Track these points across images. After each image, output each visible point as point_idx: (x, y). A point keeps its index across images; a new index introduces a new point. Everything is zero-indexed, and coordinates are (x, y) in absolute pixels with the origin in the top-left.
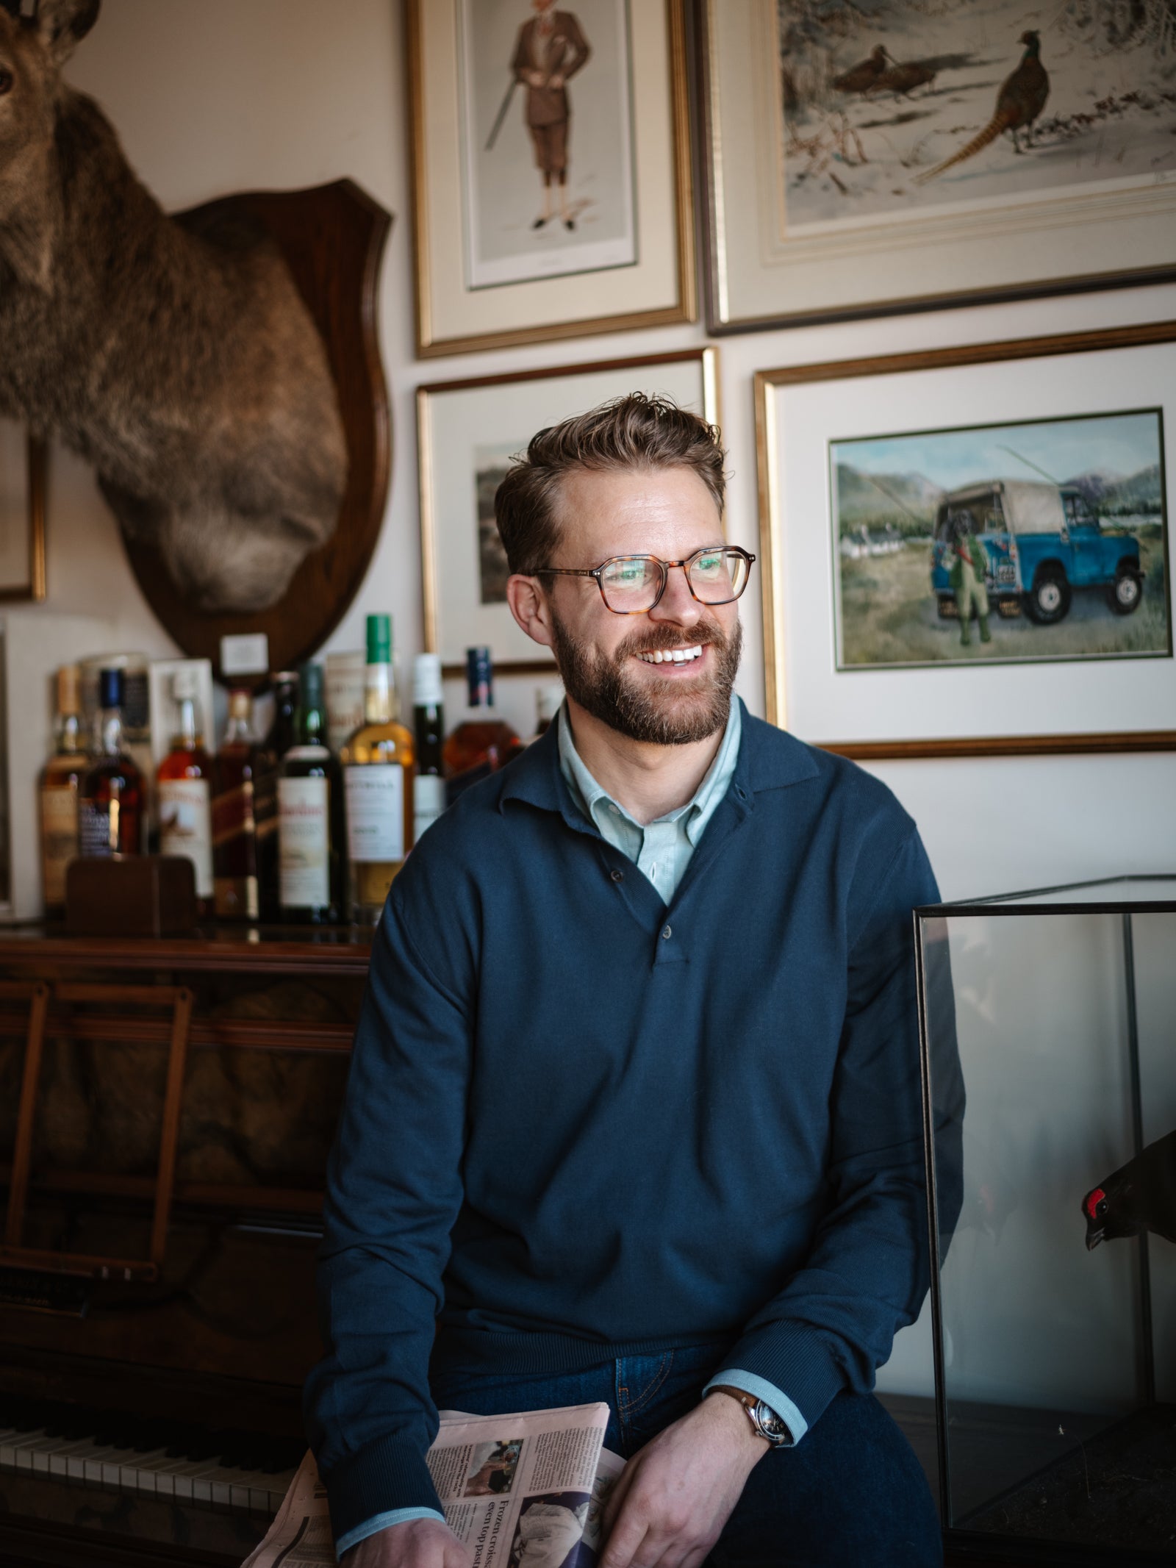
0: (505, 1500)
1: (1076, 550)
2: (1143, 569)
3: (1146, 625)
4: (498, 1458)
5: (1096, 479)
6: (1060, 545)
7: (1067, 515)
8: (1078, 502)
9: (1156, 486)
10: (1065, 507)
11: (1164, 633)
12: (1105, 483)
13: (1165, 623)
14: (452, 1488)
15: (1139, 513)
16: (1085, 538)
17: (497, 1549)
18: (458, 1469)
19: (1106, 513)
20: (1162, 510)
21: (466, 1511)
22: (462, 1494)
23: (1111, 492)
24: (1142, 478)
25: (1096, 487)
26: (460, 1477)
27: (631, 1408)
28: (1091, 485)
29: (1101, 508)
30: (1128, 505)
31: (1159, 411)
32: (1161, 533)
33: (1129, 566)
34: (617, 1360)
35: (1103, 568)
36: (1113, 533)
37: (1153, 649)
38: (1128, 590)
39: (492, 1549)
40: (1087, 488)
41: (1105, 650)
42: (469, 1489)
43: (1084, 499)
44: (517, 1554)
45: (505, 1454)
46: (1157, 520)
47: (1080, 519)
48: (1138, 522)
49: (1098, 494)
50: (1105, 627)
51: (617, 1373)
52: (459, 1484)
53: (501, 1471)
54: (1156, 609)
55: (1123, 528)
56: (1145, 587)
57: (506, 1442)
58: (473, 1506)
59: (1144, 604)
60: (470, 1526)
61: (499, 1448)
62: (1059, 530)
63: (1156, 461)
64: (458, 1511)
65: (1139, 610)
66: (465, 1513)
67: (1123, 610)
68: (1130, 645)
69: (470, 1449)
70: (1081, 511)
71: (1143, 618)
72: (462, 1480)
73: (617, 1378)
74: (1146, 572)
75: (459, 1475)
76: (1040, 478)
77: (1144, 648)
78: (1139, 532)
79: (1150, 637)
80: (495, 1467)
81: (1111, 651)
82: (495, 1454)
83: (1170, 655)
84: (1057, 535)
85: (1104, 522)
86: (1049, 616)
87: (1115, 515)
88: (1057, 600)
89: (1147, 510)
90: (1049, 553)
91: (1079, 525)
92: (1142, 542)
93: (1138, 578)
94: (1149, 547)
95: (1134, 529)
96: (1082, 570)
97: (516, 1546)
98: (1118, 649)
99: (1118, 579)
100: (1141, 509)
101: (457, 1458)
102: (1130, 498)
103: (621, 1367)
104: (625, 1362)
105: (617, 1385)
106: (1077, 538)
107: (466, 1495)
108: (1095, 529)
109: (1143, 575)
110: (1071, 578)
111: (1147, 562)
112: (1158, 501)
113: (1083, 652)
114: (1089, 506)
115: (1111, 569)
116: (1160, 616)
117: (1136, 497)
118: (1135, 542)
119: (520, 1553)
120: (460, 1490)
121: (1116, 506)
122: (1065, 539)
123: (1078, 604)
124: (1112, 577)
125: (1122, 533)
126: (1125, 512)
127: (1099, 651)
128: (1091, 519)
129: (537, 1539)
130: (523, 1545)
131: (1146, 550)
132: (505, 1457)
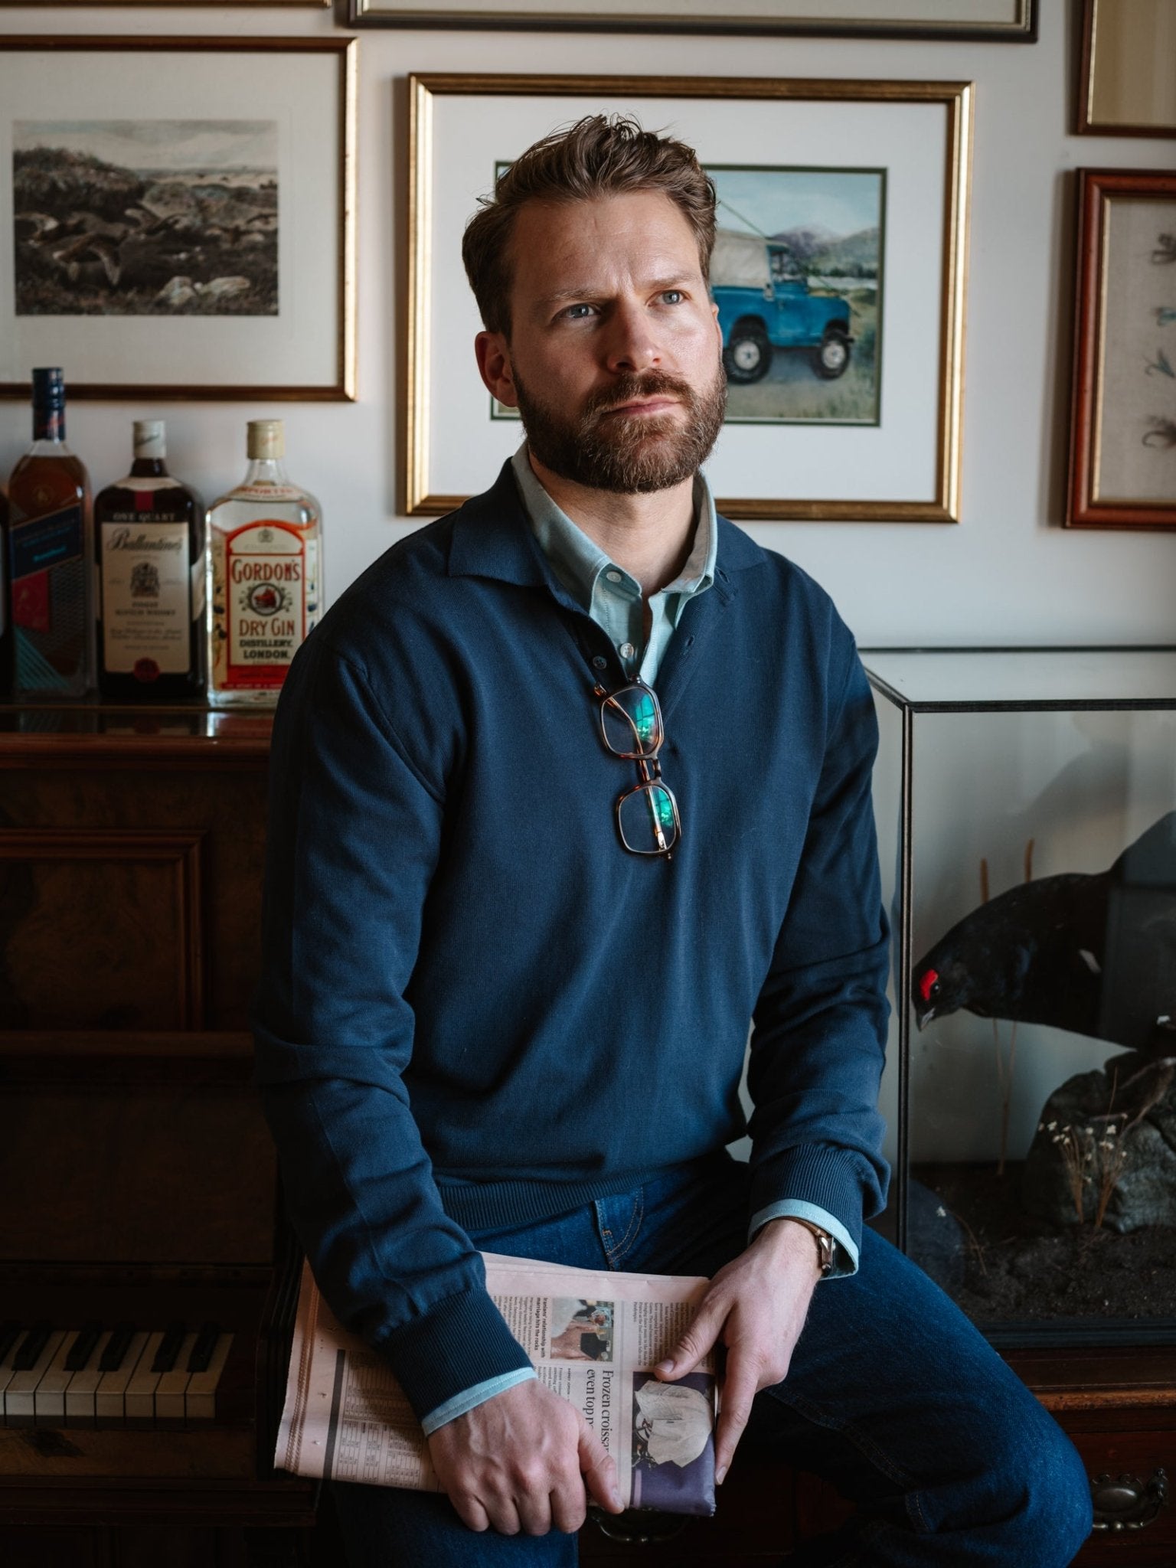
0: (610, 1370)
1: (781, 308)
2: (852, 334)
3: (852, 392)
4: (586, 1318)
5: (807, 235)
6: (763, 301)
7: (774, 271)
8: (786, 259)
9: (872, 249)
10: (771, 262)
11: (871, 401)
12: (816, 241)
13: (873, 391)
14: (533, 1346)
15: (852, 275)
16: (792, 297)
17: (613, 1424)
18: (534, 1323)
19: (816, 273)
20: (878, 275)
21: (558, 1374)
22: (548, 1355)
23: (823, 251)
24: (858, 240)
25: (808, 245)
26: (540, 1334)
27: (618, 1252)
28: (802, 242)
29: (811, 267)
30: (841, 267)
31: (882, 172)
32: (874, 299)
33: (838, 329)
34: (596, 1202)
35: (809, 329)
36: (823, 294)
37: (858, 417)
38: (834, 354)
39: (606, 1424)
40: (797, 245)
41: (806, 415)
42: (555, 1350)
43: (793, 256)
44: (642, 1434)
45: (593, 1315)
46: (872, 285)
47: (787, 277)
48: (851, 284)
49: (809, 252)
50: (808, 389)
51: (599, 1216)
52: (540, 1342)
53: (594, 1335)
54: (864, 376)
55: (834, 290)
56: (854, 352)
57: (591, 1302)
58: (565, 1370)
59: (851, 369)
60: (569, 1393)
61: (584, 1308)
62: (763, 285)
63: (873, 223)
64: (547, 1374)
65: (845, 376)
66: (558, 1378)
67: (828, 374)
68: (834, 411)
69: (545, 1303)
70: (789, 268)
71: (850, 384)
72: (544, 1339)
73: (600, 1221)
74: (856, 337)
75: (538, 1332)
76: (746, 229)
77: (848, 415)
78: (851, 295)
79: (855, 404)
80: (584, 1329)
81: (814, 417)
82: (580, 1314)
83: (877, 424)
84: (760, 290)
85: (813, 281)
86: (746, 376)
87: (826, 275)
88: (755, 359)
89: (862, 274)
90: (750, 309)
91: (785, 281)
92: (853, 306)
93: (846, 343)
94: (861, 312)
95: (845, 292)
96: (785, 331)
97: (639, 1424)
98: (820, 415)
99: (825, 342)
100: (856, 272)
101: (528, 1311)
102: (844, 260)
103: (601, 1208)
104: (603, 1202)
105: (600, 1229)
106: (782, 296)
107: (552, 1356)
108: (803, 287)
109: (852, 340)
110: (772, 336)
111: (858, 327)
112: (874, 266)
113: (781, 416)
114: (797, 263)
115: (817, 332)
116: (868, 383)
117: (851, 259)
118: (845, 305)
119: (646, 1433)
120: (543, 1349)
121: (828, 266)
122: (769, 295)
123: (779, 365)
124: (818, 339)
125: (832, 295)
126: (837, 273)
127: (798, 416)
128: (798, 277)
129: (666, 1421)
130: (647, 1425)
131: (857, 314)
132: (594, 1318)
